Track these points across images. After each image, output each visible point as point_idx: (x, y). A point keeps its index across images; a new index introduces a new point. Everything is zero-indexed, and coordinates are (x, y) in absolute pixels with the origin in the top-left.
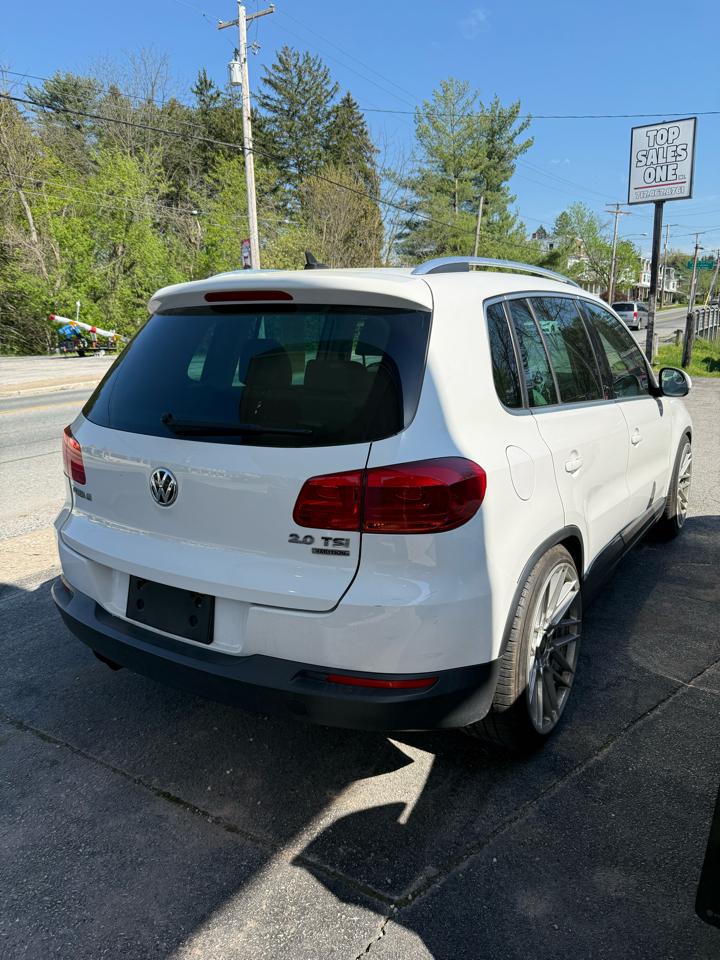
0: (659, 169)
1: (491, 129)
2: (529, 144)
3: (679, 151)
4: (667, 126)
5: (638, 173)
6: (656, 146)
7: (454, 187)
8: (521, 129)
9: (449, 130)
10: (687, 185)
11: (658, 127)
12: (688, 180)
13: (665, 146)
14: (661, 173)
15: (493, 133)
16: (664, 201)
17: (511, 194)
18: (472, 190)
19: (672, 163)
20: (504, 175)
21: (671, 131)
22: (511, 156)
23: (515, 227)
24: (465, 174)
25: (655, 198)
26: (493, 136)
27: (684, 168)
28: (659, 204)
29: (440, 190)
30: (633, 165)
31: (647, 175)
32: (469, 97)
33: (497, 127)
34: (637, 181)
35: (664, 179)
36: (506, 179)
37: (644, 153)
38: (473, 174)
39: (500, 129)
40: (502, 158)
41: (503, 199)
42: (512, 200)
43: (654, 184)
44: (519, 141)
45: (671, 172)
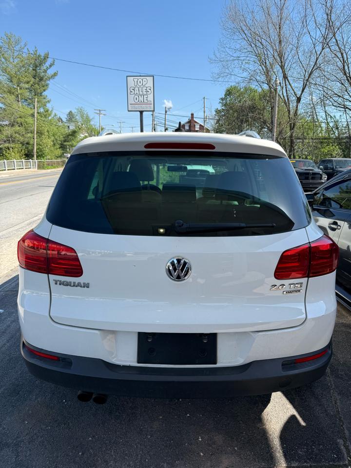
0: (140, 96)
1: (35, 64)
2: (55, 74)
3: (148, 90)
4: (142, 78)
5: (131, 97)
6: (138, 86)
7: (18, 92)
8: (51, 66)
9: (11, 60)
10: (152, 105)
11: (138, 78)
12: (152, 103)
13: (142, 86)
14: (141, 99)
15: (36, 66)
16: (143, 111)
17: (48, 99)
18: (27, 94)
19: (145, 95)
20: (43, 88)
21: (144, 80)
22: (46, 79)
23: (52, 116)
24: (22, 85)
25: (140, 110)
26: (36, 68)
27: (151, 98)
28: (141, 112)
29: (10, 92)
30: (129, 94)
31: (135, 99)
32: (22, 44)
33: (38, 63)
34: (131, 101)
35: (143, 101)
36: (44, 90)
37: (133, 88)
38: (27, 86)
39: (40, 65)
40: (41, 79)
41: (45, 100)
42: (49, 102)
43: (138, 103)
44: (50, 72)
45: (145, 99)
